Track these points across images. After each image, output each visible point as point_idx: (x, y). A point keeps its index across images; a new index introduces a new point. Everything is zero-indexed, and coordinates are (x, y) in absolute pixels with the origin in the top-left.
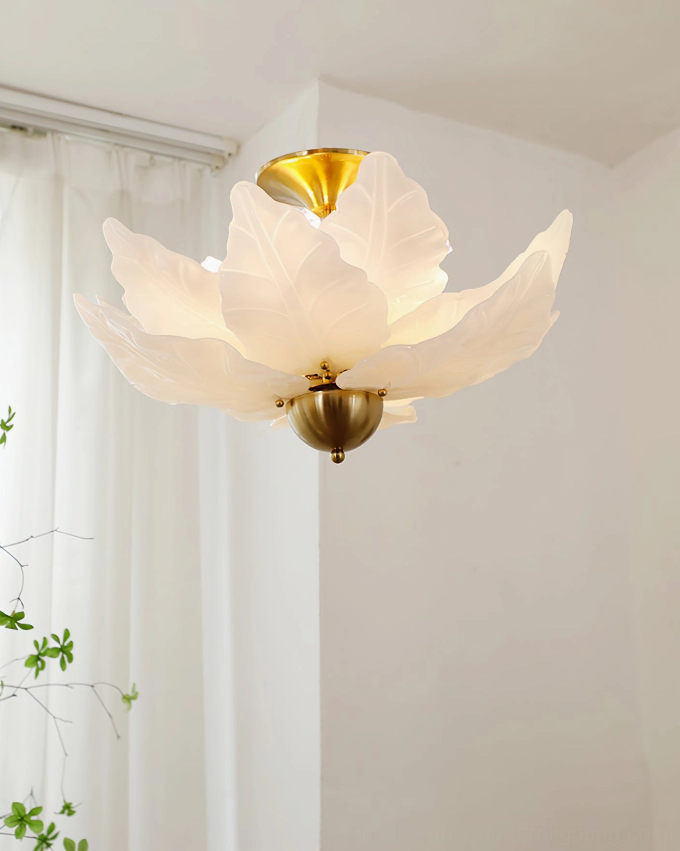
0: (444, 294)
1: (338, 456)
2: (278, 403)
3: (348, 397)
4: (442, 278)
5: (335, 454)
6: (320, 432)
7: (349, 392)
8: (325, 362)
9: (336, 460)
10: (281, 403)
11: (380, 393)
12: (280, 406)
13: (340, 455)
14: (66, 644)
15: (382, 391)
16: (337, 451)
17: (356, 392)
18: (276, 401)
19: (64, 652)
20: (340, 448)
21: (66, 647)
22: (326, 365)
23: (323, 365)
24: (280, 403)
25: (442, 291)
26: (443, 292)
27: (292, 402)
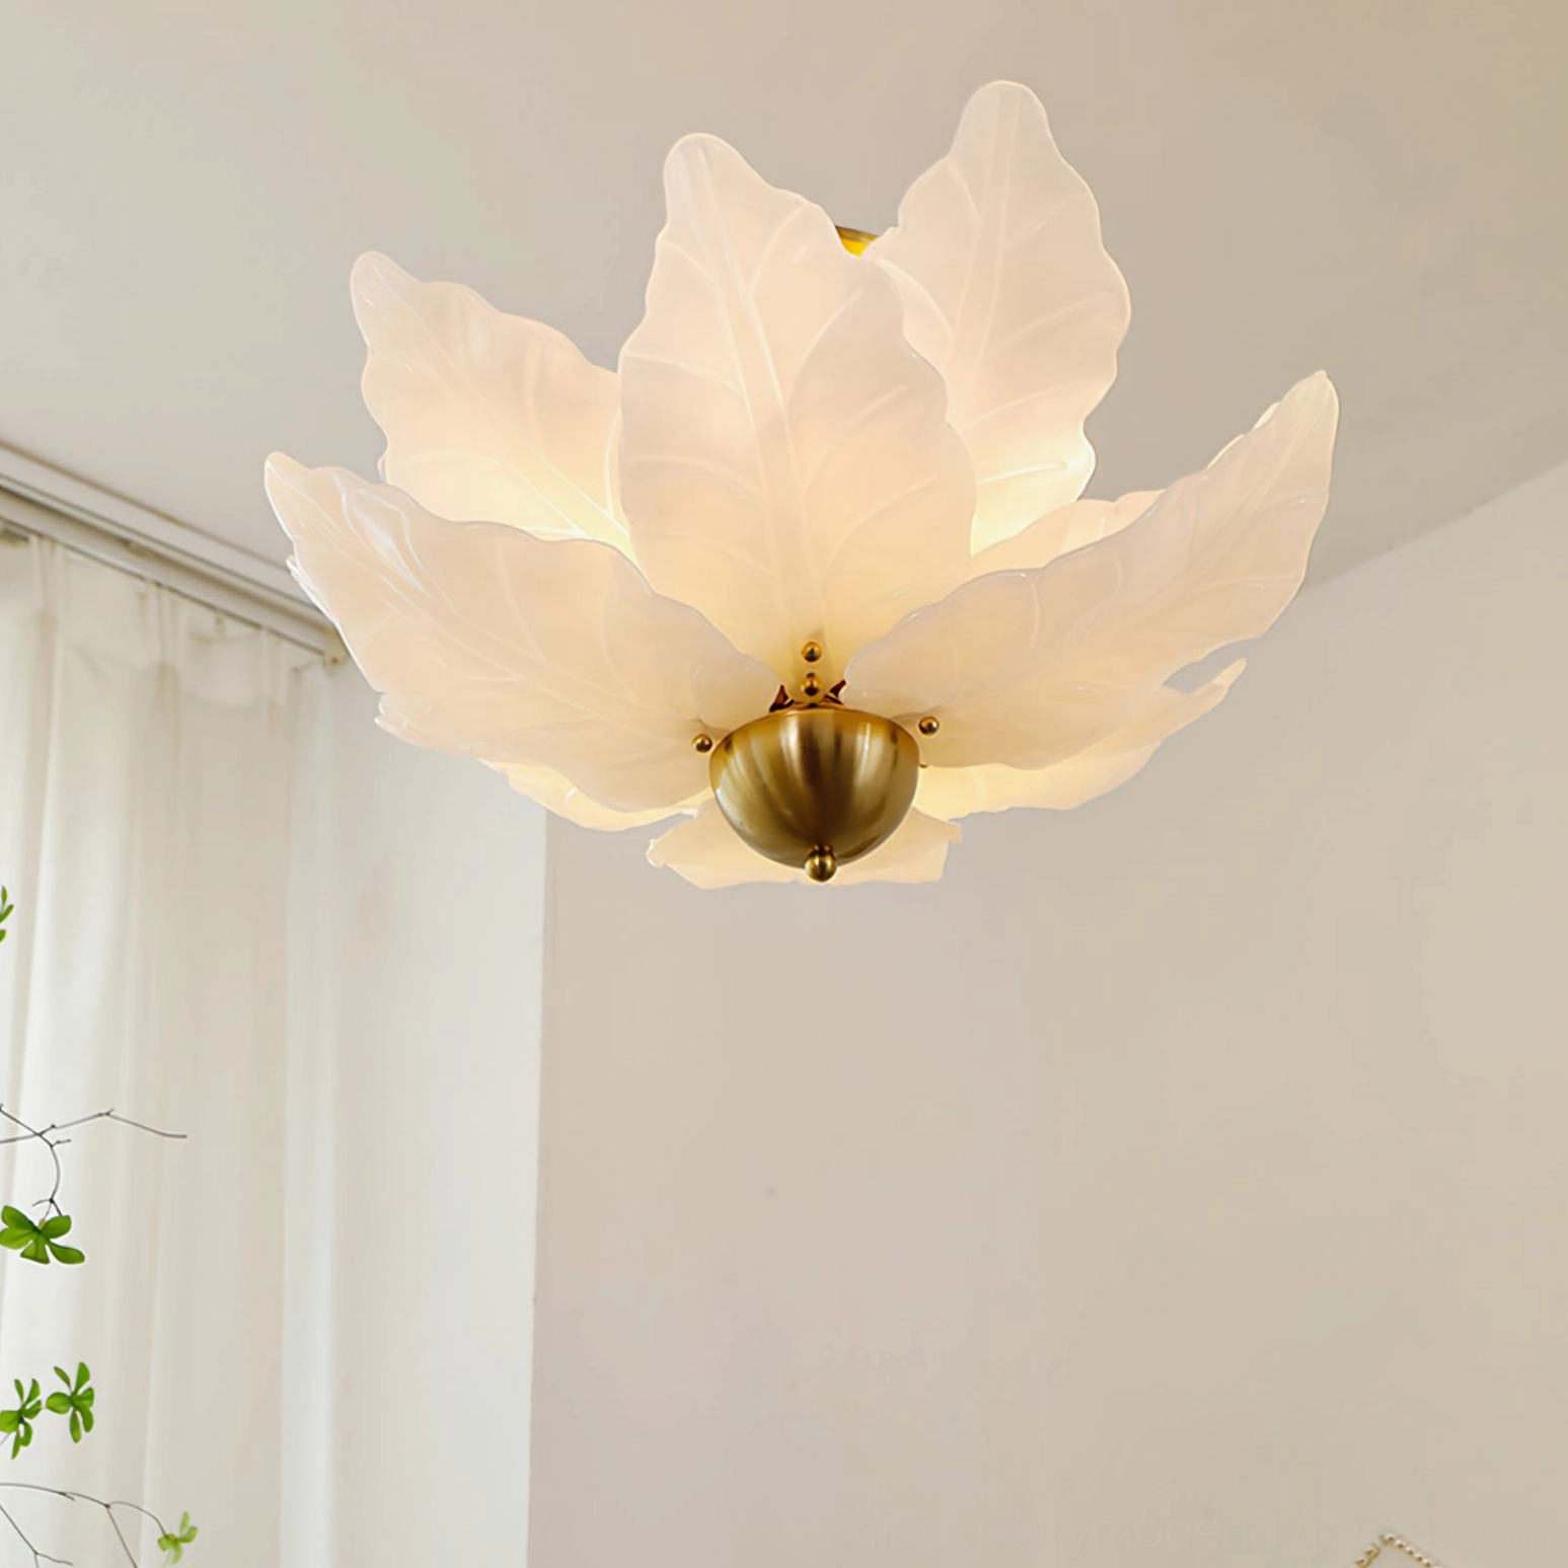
0: (1081, 501)
1: (823, 865)
2: (699, 741)
3: (854, 732)
4: (1082, 460)
5: (817, 861)
6: (787, 812)
7: (859, 717)
8: (811, 643)
9: (818, 871)
10: (707, 743)
11: (924, 725)
12: (703, 748)
13: (829, 862)
14: (80, 1392)
15: (930, 721)
16: (822, 853)
17: (875, 720)
18: (694, 736)
19: (77, 1408)
20: (827, 848)
21: (81, 1398)
22: (816, 649)
23: (809, 649)
24: (703, 742)
25: (1079, 493)
26: (1079, 498)
27: (727, 743)
